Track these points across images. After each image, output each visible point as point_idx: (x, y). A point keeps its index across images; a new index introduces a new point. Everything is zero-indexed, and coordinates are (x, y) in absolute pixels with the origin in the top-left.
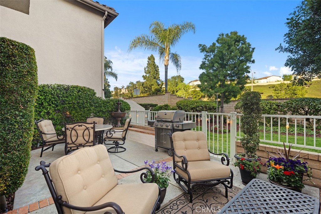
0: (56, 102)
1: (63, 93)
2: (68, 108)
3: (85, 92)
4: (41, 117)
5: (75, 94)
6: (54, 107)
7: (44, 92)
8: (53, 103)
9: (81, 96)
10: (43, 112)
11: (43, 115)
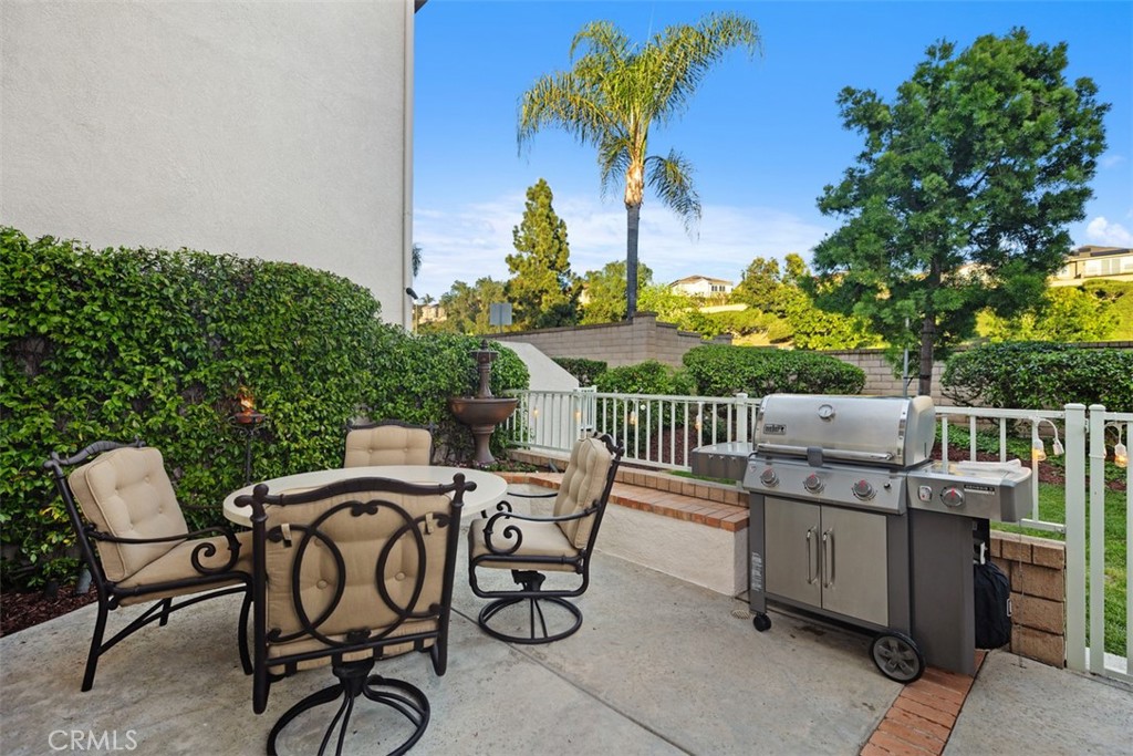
0: (185, 346)
1: (226, 301)
2: (247, 375)
3: (329, 300)
4: (103, 422)
5: (284, 304)
6: (175, 371)
7: (125, 292)
8: (169, 352)
9: (312, 316)
10: (115, 399)
11: (116, 414)
